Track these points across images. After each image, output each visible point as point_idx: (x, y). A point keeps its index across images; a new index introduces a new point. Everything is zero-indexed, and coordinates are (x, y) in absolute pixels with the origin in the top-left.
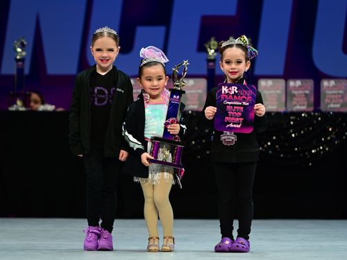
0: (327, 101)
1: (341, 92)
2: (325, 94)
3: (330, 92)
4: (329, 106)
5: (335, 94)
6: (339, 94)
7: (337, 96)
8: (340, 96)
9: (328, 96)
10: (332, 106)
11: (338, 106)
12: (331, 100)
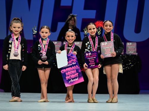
0: (128, 50)
1: (134, 47)
2: (128, 48)
3: (130, 47)
4: (129, 52)
5: (132, 48)
6: (133, 48)
7: (132, 49)
8: (134, 48)
9: (129, 49)
10: (130, 52)
11: (133, 52)
12: (130, 50)
